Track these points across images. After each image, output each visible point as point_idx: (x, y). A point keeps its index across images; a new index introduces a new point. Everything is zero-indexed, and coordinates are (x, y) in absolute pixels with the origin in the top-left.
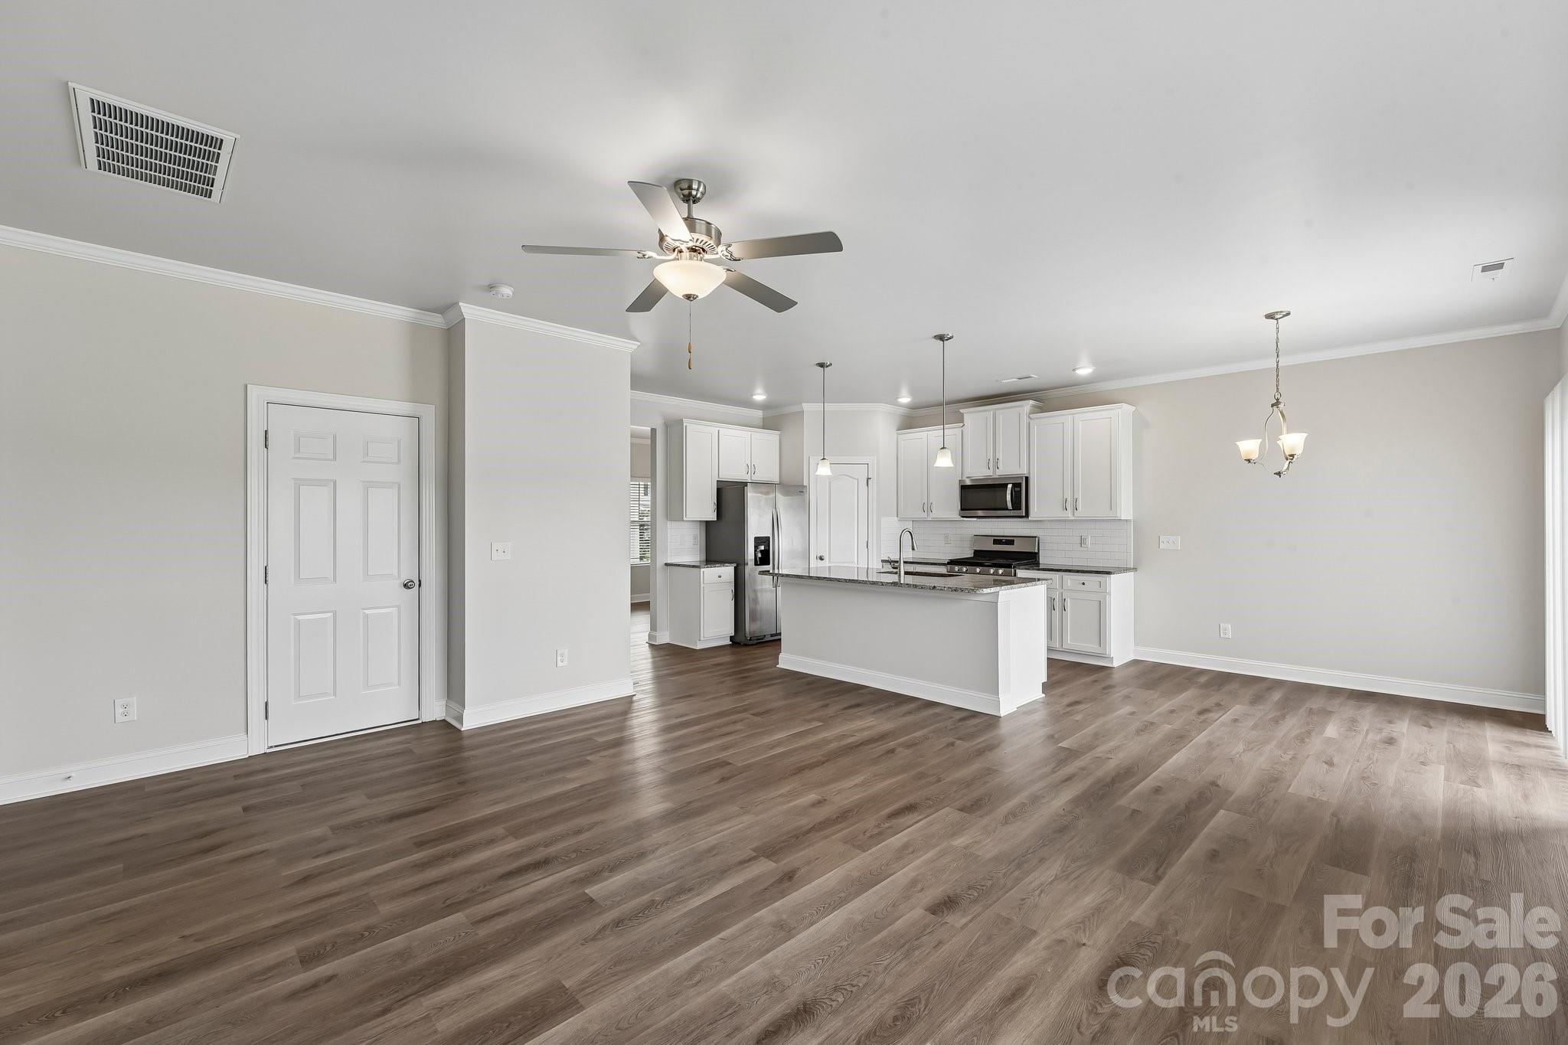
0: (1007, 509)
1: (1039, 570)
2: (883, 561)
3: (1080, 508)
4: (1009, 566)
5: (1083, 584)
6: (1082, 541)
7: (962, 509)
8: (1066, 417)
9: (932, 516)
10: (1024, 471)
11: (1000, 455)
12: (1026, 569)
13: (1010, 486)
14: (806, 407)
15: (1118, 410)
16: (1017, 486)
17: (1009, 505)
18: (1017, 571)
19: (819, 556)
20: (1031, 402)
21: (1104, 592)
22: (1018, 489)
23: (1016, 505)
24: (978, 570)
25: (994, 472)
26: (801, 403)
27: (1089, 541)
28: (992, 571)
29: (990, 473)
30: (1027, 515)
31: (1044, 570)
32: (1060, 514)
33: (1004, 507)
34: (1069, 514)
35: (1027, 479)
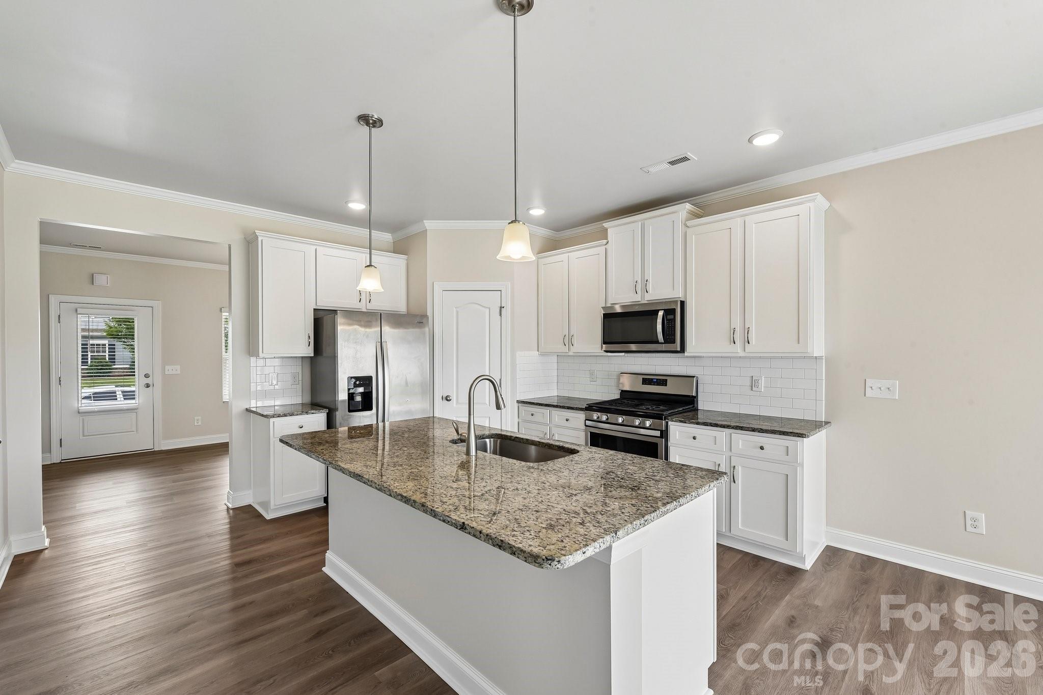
0: (657, 342)
1: (698, 423)
2: (518, 402)
3: (753, 340)
4: (659, 417)
5: (762, 448)
6: (754, 383)
7: (605, 343)
8: (733, 220)
9: (574, 350)
10: (678, 294)
11: (650, 275)
12: (681, 421)
13: (661, 313)
14: (429, 224)
15: (808, 204)
16: (670, 312)
17: (660, 337)
18: (670, 423)
19: (444, 396)
20: (688, 206)
21: (793, 461)
22: (671, 317)
23: (669, 337)
24: (620, 420)
25: (643, 297)
26: (423, 220)
27: (763, 383)
28: (637, 422)
29: (637, 298)
30: (683, 349)
31: (705, 424)
32: (725, 348)
33: (655, 339)
34: (738, 349)
35: (683, 303)
